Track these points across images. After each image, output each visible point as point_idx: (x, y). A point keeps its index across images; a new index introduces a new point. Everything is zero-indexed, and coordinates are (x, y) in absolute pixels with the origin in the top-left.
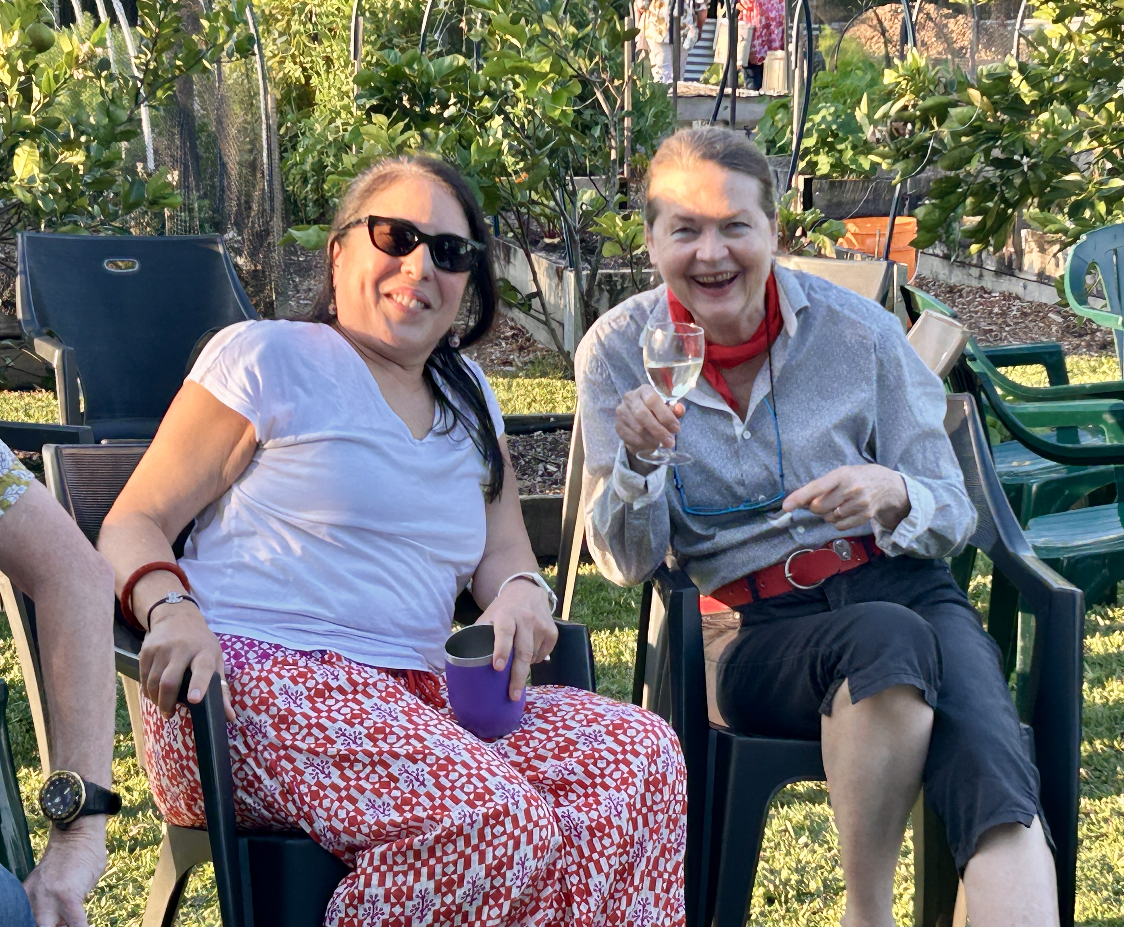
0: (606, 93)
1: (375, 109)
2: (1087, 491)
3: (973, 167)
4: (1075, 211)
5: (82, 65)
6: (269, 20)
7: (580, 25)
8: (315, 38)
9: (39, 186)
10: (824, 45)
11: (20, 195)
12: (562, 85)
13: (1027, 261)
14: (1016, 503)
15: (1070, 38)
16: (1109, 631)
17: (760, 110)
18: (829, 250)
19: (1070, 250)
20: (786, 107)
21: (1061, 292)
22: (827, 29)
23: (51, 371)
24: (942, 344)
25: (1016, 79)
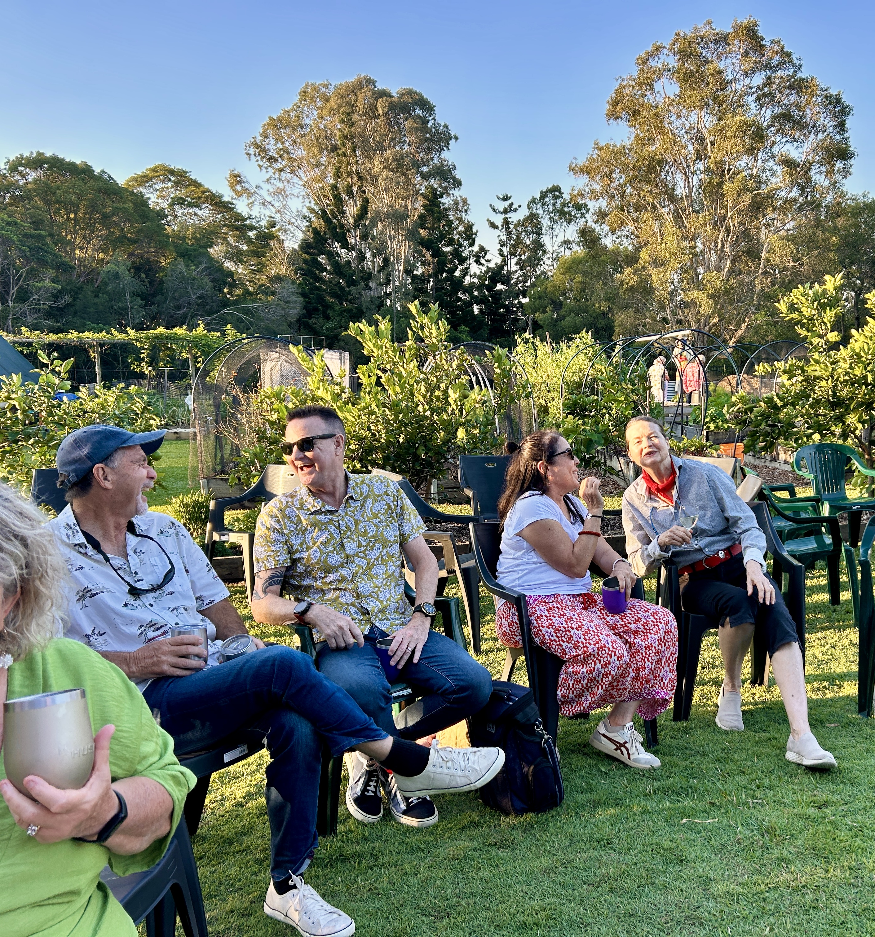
0: (642, 406)
1: (569, 413)
2: (804, 532)
3: (762, 427)
4: (796, 441)
5: (479, 403)
6: (534, 386)
7: (634, 385)
8: (549, 391)
9: (465, 441)
10: (711, 388)
11: (459, 443)
12: (628, 404)
13: (780, 456)
14: (780, 536)
15: (793, 385)
16: (812, 578)
17: (691, 410)
18: (715, 454)
19: (795, 454)
20: (699, 409)
21: (793, 467)
22: (712, 383)
23: (469, 498)
24: (755, 485)
25: (775, 398)
